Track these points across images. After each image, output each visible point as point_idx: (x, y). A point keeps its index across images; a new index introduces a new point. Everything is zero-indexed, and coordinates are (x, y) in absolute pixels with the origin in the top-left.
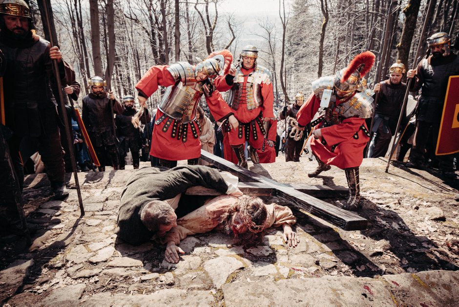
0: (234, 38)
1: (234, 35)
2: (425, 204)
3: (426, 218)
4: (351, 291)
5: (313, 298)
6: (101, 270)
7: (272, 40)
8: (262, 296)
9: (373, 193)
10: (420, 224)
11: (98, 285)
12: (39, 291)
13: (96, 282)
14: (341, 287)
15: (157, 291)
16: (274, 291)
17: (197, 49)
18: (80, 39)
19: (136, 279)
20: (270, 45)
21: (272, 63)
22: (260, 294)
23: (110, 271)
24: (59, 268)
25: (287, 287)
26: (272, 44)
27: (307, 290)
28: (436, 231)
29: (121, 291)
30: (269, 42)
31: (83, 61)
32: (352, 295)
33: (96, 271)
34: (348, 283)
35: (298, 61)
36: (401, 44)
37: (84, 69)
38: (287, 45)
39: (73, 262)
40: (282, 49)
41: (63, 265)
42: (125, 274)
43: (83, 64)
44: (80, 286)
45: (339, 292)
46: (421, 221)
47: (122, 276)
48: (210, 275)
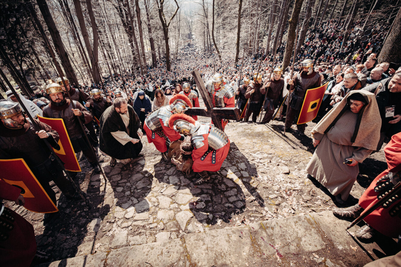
0: (178, 7)
1: (178, 6)
2: (283, 161)
3: (281, 173)
4: (235, 235)
5: (220, 240)
6: (131, 222)
7: (206, 5)
8: (200, 240)
9: (259, 154)
10: (277, 176)
11: (133, 231)
12: (110, 235)
13: (131, 229)
14: (231, 233)
15: (158, 234)
16: (205, 237)
17: (153, 17)
18: (69, 18)
19: (148, 227)
20: (204, 10)
21: (206, 23)
22: (199, 239)
23: (135, 223)
24: (114, 223)
25: (210, 235)
26: (205, 8)
27: (218, 236)
28: (284, 181)
29: (143, 234)
30: (204, 7)
31: (75, 34)
32: (235, 236)
33: (130, 223)
34: (234, 230)
35: (224, 21)
36: (292, 20)
37: (77, 40)
38: (216, 7)
39: (118, 218)
40: (212, 11)
41: (115, 221)
42: (142, 224)
43: (76, 36)
44: (125, 232)
45: (230, 235)
46: (278, 174)
47: (141, 226)
48: (179, 222)
